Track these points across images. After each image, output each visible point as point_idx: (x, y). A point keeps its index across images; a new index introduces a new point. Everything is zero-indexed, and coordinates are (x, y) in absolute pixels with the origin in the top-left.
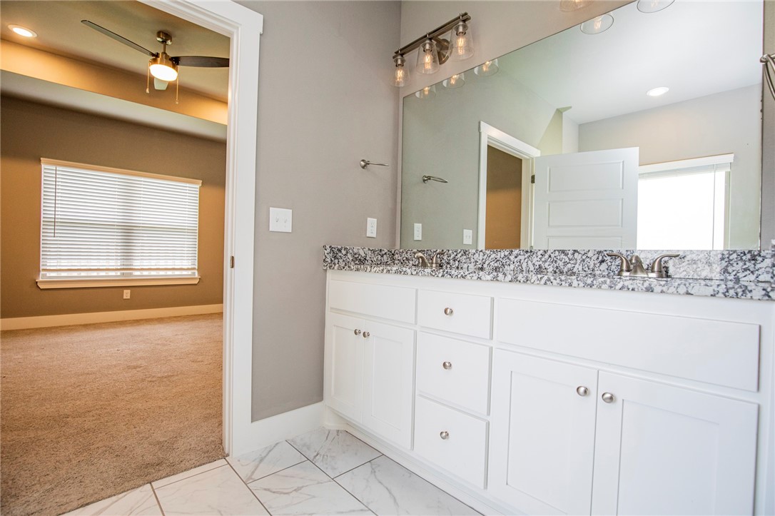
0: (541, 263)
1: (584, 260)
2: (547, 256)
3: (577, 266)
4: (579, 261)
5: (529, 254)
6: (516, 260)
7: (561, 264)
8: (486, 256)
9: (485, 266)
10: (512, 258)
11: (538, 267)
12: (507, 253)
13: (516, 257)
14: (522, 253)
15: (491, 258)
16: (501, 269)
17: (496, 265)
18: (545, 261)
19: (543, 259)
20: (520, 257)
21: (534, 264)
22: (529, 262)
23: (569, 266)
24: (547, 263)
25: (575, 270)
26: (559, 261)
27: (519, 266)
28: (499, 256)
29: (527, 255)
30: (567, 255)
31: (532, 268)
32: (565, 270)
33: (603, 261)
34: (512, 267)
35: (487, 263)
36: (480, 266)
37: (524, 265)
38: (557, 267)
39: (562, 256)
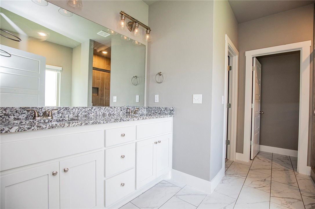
0: (104, 112)
1: (117, 110)
2: (106, 109)
3: (115, 112)
4: (116, 111)
5: (100, 109)
6: (94, 111)
7: (111, 112)
8: (80, 110)
9: (79, 115)
10: (93, 110)
11: (103, 113)
12: (90, 109)
13: (94, 110)
14: (97, 108)
15: (82, 111)
16: (88, 116)
17: (85, 114)
18: (106, 111)
19: (105, 110)
20: (96, 110)
21: (102, 112)
22: (100, 112)
23: (113, 112)
24: (106, 112)
25: (115, 113)
26: (110, 111)
27: (96, 113)
28: (86, 110)
29: (99, 109)
30: (112, 109)
31: (101, 114)
32: (112, 114)
33: (121, 110)
34: (93, 114)
35: (80, 113)
36: (77, 115)
37: (98, 113)
38: (109, 113)
39: (111, 109)
